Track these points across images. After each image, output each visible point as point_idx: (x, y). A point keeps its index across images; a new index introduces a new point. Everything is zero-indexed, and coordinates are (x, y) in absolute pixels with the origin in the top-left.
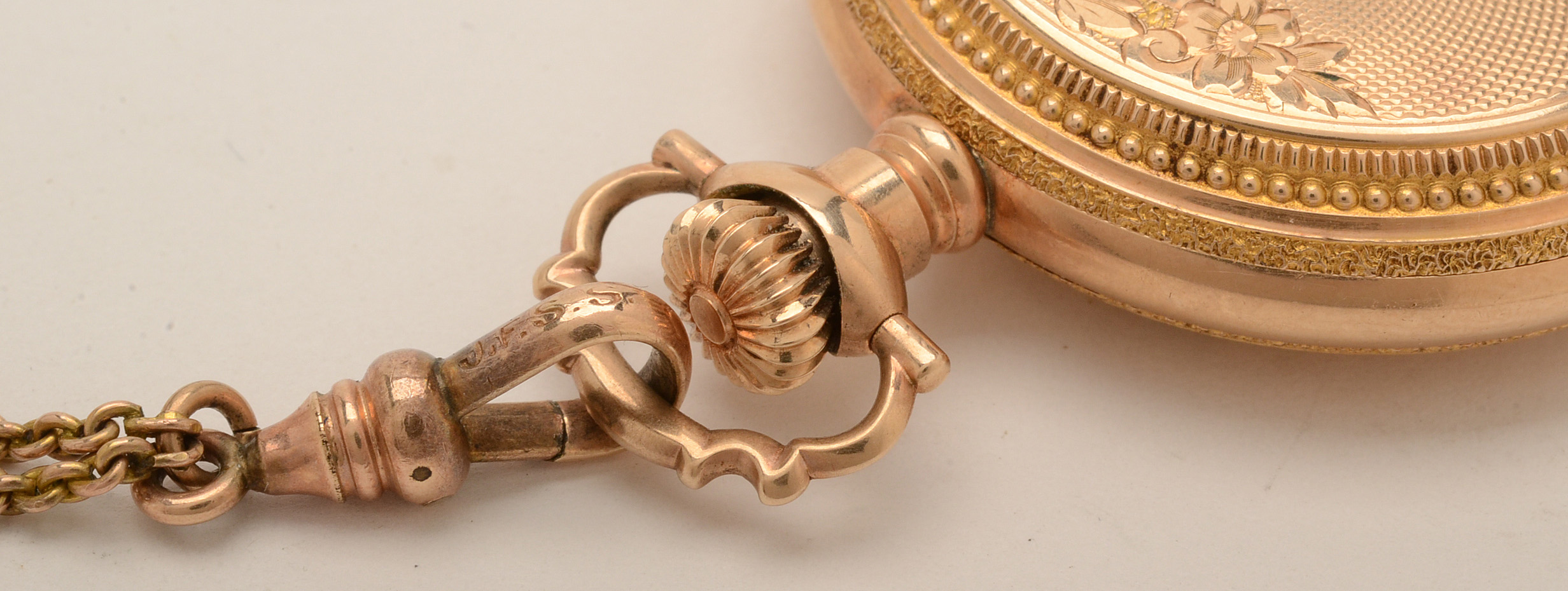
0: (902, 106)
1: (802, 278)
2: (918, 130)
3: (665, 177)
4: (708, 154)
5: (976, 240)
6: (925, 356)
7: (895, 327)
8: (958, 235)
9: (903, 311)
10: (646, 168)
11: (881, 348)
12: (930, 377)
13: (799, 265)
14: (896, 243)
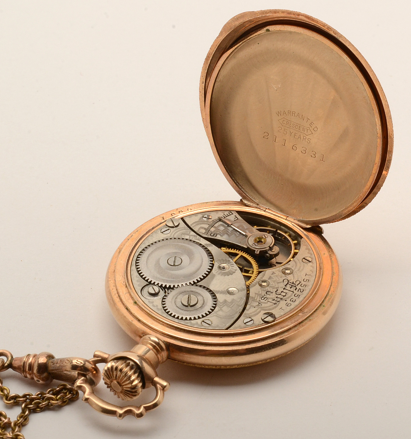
0: (144, 334)
1: (133, 371)
2: (150, 338)
3: (98, 360)
4: (106, 354)
5: (166, 360)
6: (165, 383)
7: (156, 379)
8: (163, 359)
9: (157, 376)
10: (93, 359)
11: (154, 384)
12: (167, 387)
13: (131, 368)
14: (152, 362)
